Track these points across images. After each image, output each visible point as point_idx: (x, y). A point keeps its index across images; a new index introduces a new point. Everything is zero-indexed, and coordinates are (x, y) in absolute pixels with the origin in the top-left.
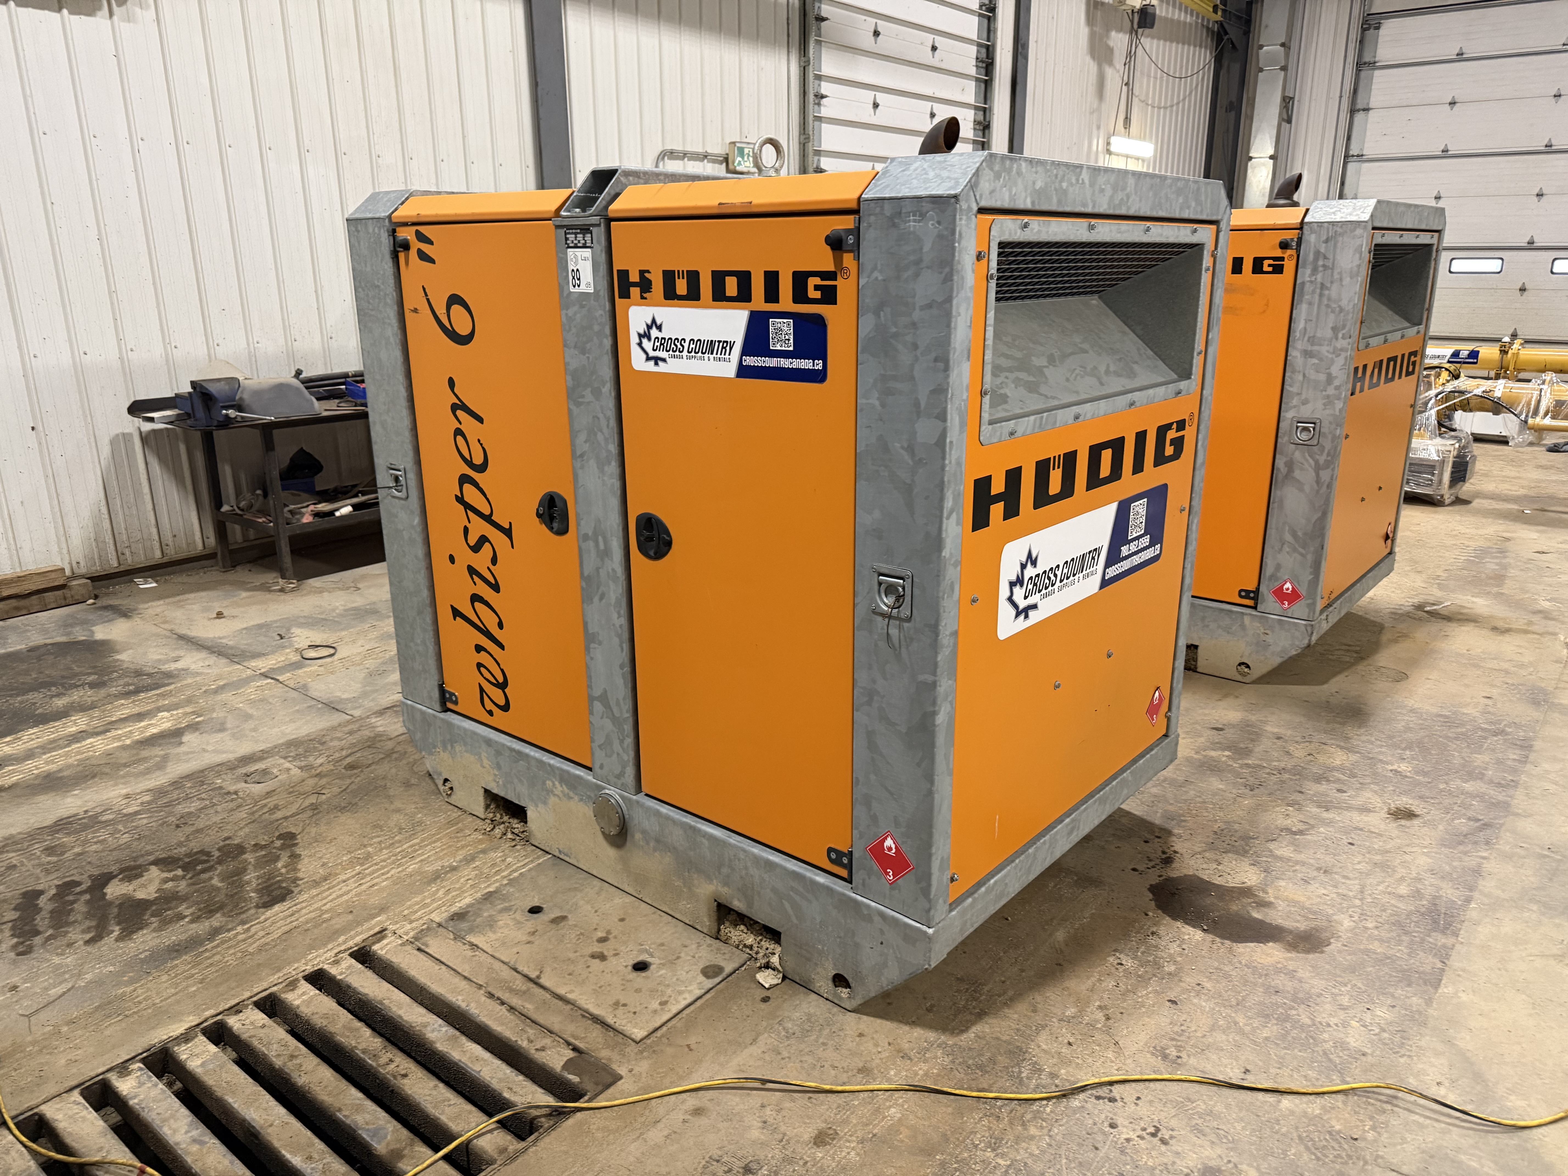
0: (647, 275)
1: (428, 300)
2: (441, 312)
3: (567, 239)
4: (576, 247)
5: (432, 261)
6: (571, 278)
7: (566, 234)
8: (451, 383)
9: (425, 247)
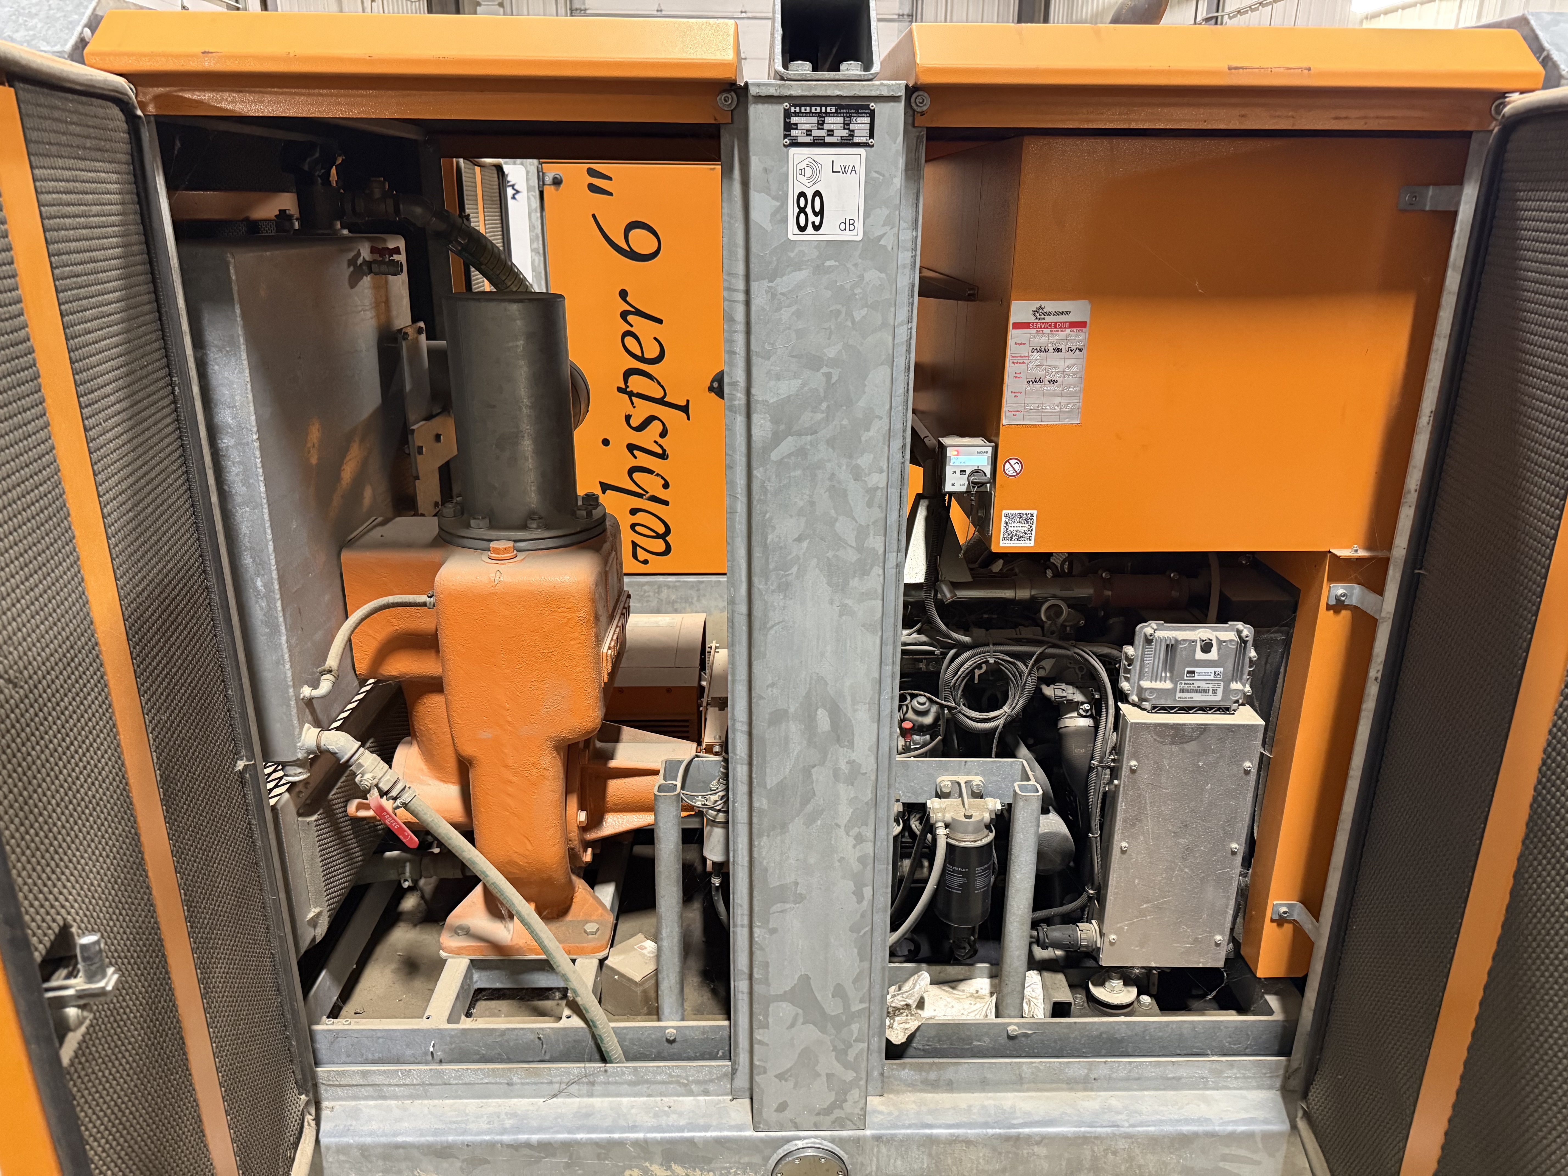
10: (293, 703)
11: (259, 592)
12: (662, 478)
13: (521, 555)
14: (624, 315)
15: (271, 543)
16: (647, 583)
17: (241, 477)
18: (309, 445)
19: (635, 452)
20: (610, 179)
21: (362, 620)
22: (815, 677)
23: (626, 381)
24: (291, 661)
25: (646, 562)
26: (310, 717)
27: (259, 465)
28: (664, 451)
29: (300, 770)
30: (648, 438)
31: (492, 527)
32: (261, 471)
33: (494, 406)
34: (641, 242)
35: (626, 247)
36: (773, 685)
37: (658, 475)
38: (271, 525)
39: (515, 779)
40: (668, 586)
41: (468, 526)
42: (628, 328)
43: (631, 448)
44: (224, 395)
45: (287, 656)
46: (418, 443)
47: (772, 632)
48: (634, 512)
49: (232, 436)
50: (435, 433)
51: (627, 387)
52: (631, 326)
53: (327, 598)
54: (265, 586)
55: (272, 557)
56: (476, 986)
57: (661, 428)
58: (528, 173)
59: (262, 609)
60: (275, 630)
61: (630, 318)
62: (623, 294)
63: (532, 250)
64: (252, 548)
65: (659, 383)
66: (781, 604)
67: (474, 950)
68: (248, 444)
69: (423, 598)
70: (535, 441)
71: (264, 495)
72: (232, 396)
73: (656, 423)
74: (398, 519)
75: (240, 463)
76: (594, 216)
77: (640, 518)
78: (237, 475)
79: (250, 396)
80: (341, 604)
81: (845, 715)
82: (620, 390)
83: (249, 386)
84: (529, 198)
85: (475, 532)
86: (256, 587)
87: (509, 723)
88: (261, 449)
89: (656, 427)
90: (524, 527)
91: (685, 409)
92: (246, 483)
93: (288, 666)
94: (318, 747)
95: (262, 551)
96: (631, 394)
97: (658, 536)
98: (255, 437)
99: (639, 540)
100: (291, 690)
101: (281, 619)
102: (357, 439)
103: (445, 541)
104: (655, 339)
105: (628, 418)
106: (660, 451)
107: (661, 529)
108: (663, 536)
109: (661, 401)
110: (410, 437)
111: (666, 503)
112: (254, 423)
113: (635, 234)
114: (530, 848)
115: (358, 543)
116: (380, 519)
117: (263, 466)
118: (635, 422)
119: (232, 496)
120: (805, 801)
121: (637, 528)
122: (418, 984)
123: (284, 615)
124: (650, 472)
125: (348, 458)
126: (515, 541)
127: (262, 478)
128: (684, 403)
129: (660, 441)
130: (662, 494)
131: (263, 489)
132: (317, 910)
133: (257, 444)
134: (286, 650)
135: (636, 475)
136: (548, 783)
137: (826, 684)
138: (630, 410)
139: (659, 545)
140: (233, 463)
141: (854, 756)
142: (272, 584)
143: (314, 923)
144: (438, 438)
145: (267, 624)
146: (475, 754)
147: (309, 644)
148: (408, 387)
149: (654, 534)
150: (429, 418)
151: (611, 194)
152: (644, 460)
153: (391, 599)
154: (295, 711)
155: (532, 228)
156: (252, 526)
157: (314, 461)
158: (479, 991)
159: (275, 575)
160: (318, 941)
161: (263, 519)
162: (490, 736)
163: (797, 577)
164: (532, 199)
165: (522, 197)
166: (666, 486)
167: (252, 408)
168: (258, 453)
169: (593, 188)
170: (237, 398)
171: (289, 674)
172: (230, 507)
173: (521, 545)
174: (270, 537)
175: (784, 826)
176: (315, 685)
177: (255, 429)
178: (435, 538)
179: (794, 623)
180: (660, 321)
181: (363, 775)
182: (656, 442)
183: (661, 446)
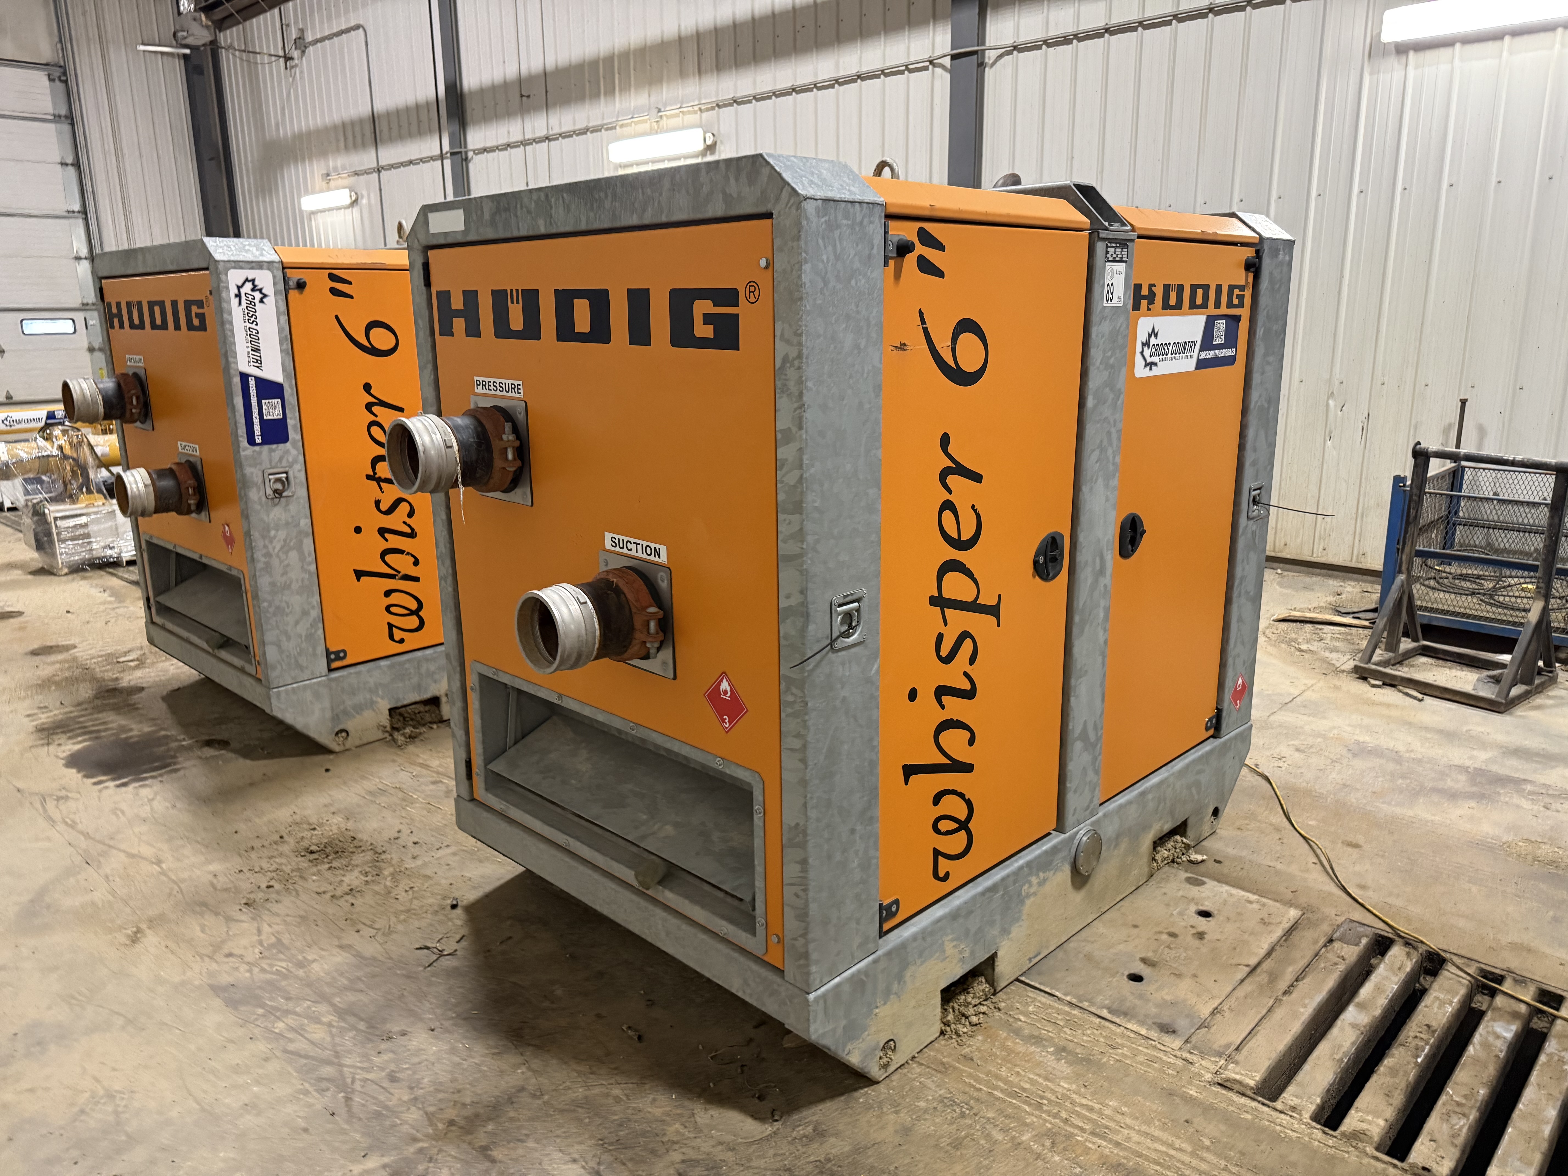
0: (1153, 288)
1: (926, 331)
2: (943, 346)
3: (1107, 252)
4: (1114, 261)
5: (940, 274)
6: (1106, 292)
7: (1107, 247)
8: (945, 440)
9: (931, 254)
12: (413, 556)
14: (369, 407)
16: (408, 661)
19: (386, 535)
20: (350, 283)
23: (374, 468)
25: (402, 641)
28: (412, 529)
30: (396, 521)
34: (381, 339)
35: (366, 343)
37: (408, 554)
40: (427, 659)
42: (373, 418)
43: (382, 531)
48: (388, 594)
51: (375, 473)
52: (376, 416)
57: (408, 508)
58: (274, 277)
61: (375, 409)
62: (367, 388)
63: (282, 351)
73: (403, 505)
76: (337, 317)
77: (395, 598)
82: (369, 477)
84: (276, 302)
89: (404, 508)
96: (379, 480)
97: (412, 613)
99: (394, 620)
105: (377, 503)
106: (408, 530)
107: (414, 606)
108: (416, 613)
111: (417, 579)
113: (375, 332)
118: (384, 507)
121: (393, 609)
124: (401, 552)
129: (408, 521)
130: (413, 571)
135: (388, 558)
138: (378, 495)
139: (414, 622)
149: (407, 612)
151: (352, 297)
152: (394, 541)
155: (280, 330)
164: (280, 301)
165: (270, 301)
166: (416, 563)
169: (334, 292)
182: (404, 523)
183: (409, 526)
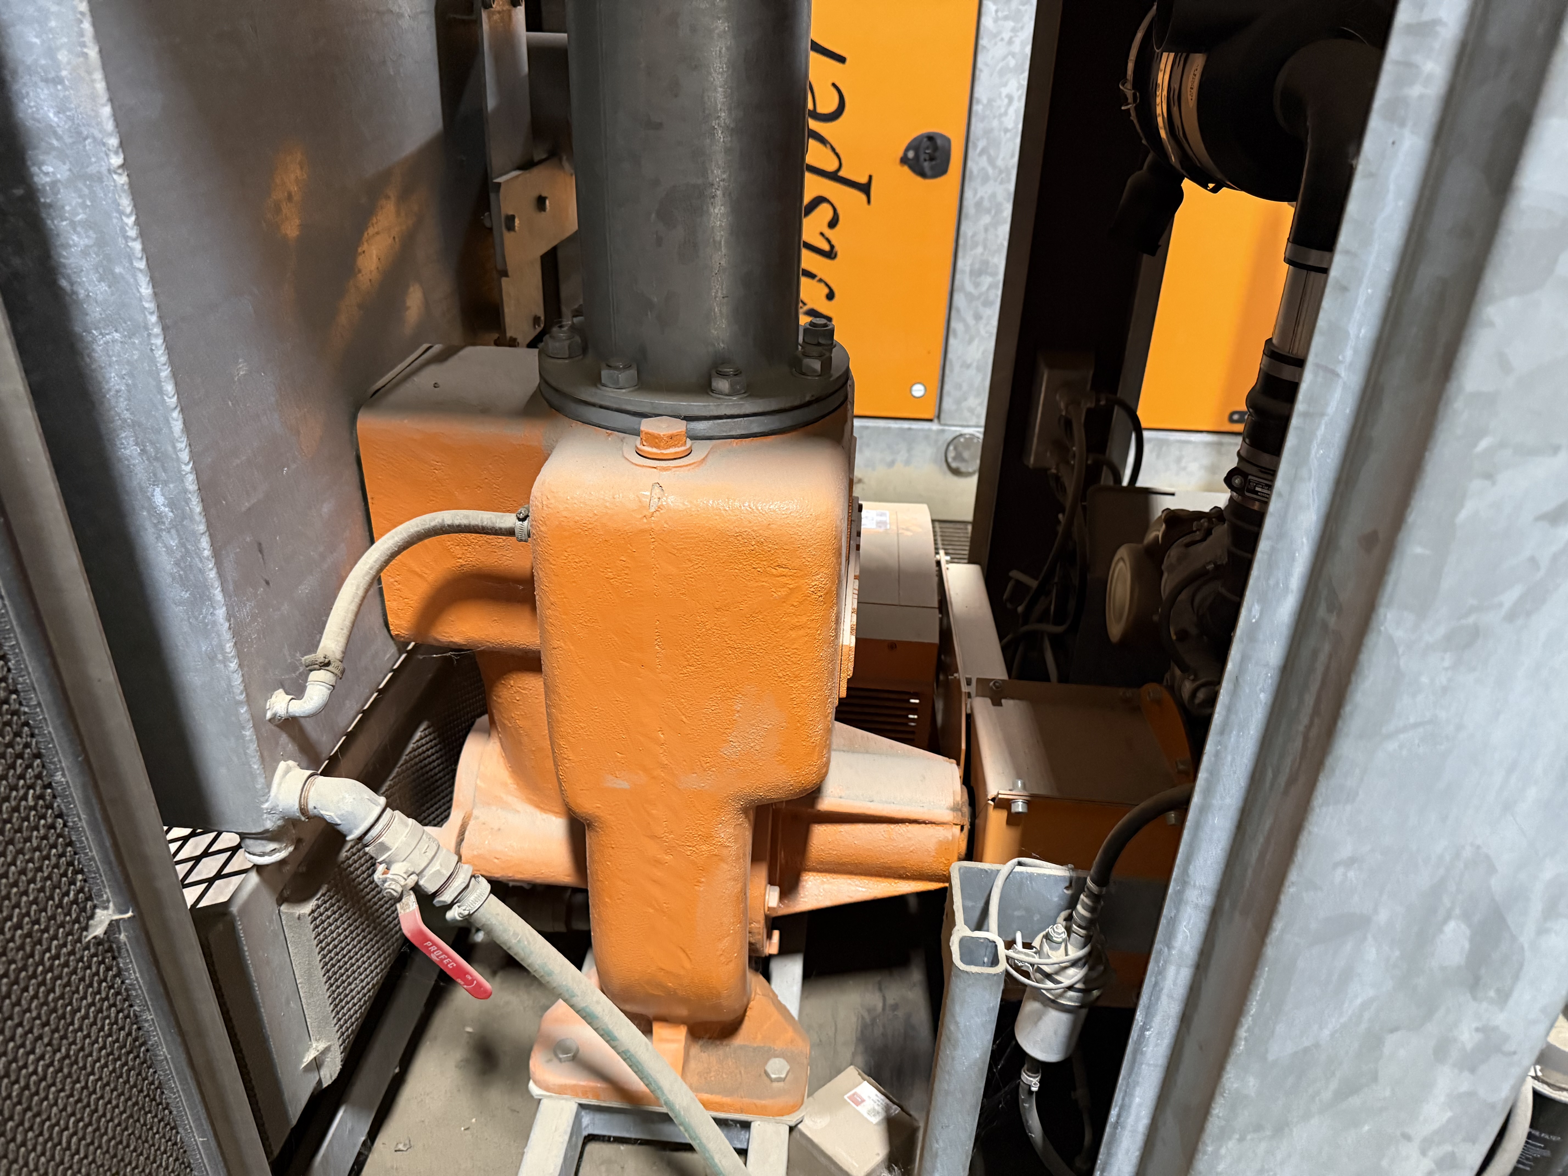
10: (249, 733)
11: (160, 516)
12: (827, 285)
13: (701, 449)
15: (175, 414)
17: (94, 259)
18: (278, 195)
21: (393, 555)
22: (1467, 853)
24: (240, 655)
26: (291, 747)
27: (133, 233)
28: (832, 247)
29: (272, 846)
30: (810, 229)
31: (644, 384)
32: (137, 246)
33: (659, 126)
36: (1351, 862)
37: (821, 280)
38: (175, 375)
39: (668, 858)
41: (596, 381)
44: (31, 46)
45: (229, 646)
46: (507, 209)
47: (1392, 746)
49: (62, 156)
50: (535, 194)
53: (326, 509)
54: (172, 504)
55: (182, 444)
56: (585, 1133)
57: (830, 214)
59: (170, 551)
60: (201, 595)
64: (135, 424)
65: (833, 149)
66: (1442, 679)
67: (585, 1093)
68: (100, 179)
69: (508, 520)
70: (736, 208)
71: (150, 305)
72: (51, 52)
73: (824, 206)
74: (469, 350)
75: (88, 225)
78: (85, 253)
79: (93, 52)
80: (360, 514)
81: (1514, 939)
83: (87, 25)
85: (610, 395)
86: (152, 508)
87: (664, 767)
88: (135, 191)
90: (705, 388)
91: (865, 189)
92: (107, 274)
93: (233, 665)
94: (303, 810)
95: (159, 431)
98: (116, 160)
100: (243, 710)
101: (213, 574)
102: (392, 192)
103: (551, 405)
104: (834, 85)
106: (826, 247)
109: (834, 176)
110: (492, 196)
112: (110, 126)
114: (688, 965)
115: (393, 398)
116: (437, 348)
117: (143, 235)
119: (78, 303)
120: (1349, 1089)
122: (497, 1096)
123: (219, 565)
124: (811, 276)
125: (371, 231)
126: (688, 419)
127: (142, 265)
128: (863, 180)
129: (829, 233)
130: (823, 307)
131: (146, 290)
132: (322, 1046)
133: (122, 179)
134: (227, 635)
136: (725, 866)
137: (1492, 869)
140: (73, 224)
141: (1500, 1019)
142: (187, 501)
143: (317, 1064)
144: (541, 202)
145: (184, 582)
146: (598, 813)
147: (285, 608)
148: (491, 103)
150: (527, 165)
153: (448, 517)
154: (253, 746)
156: (131, 374)
157: (291, 229)
158: (591, 1138)
159: (190, 483)
160: (325, 1085)
161: (153, 360)
162: (625, 785)
163: (1511, 617)
166: (830, 296)
167: (100, 86)
168: (126, 203)
170: (63, 56)
171: (237, 680)
172: (78, 329)
173: (701, 427)
174: (173, 401)
175: (1280, 1129)
176: (298, 691)
177: (114, 142)
178: (533, 396)
179: (1460, 727)
180: (841, 59)
181: (389, 865)
182: (822, 234)
183: (829, 241)
